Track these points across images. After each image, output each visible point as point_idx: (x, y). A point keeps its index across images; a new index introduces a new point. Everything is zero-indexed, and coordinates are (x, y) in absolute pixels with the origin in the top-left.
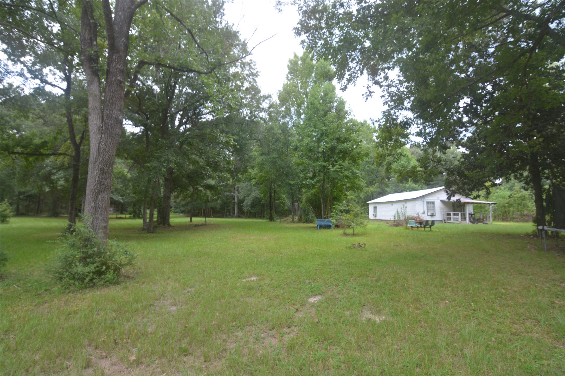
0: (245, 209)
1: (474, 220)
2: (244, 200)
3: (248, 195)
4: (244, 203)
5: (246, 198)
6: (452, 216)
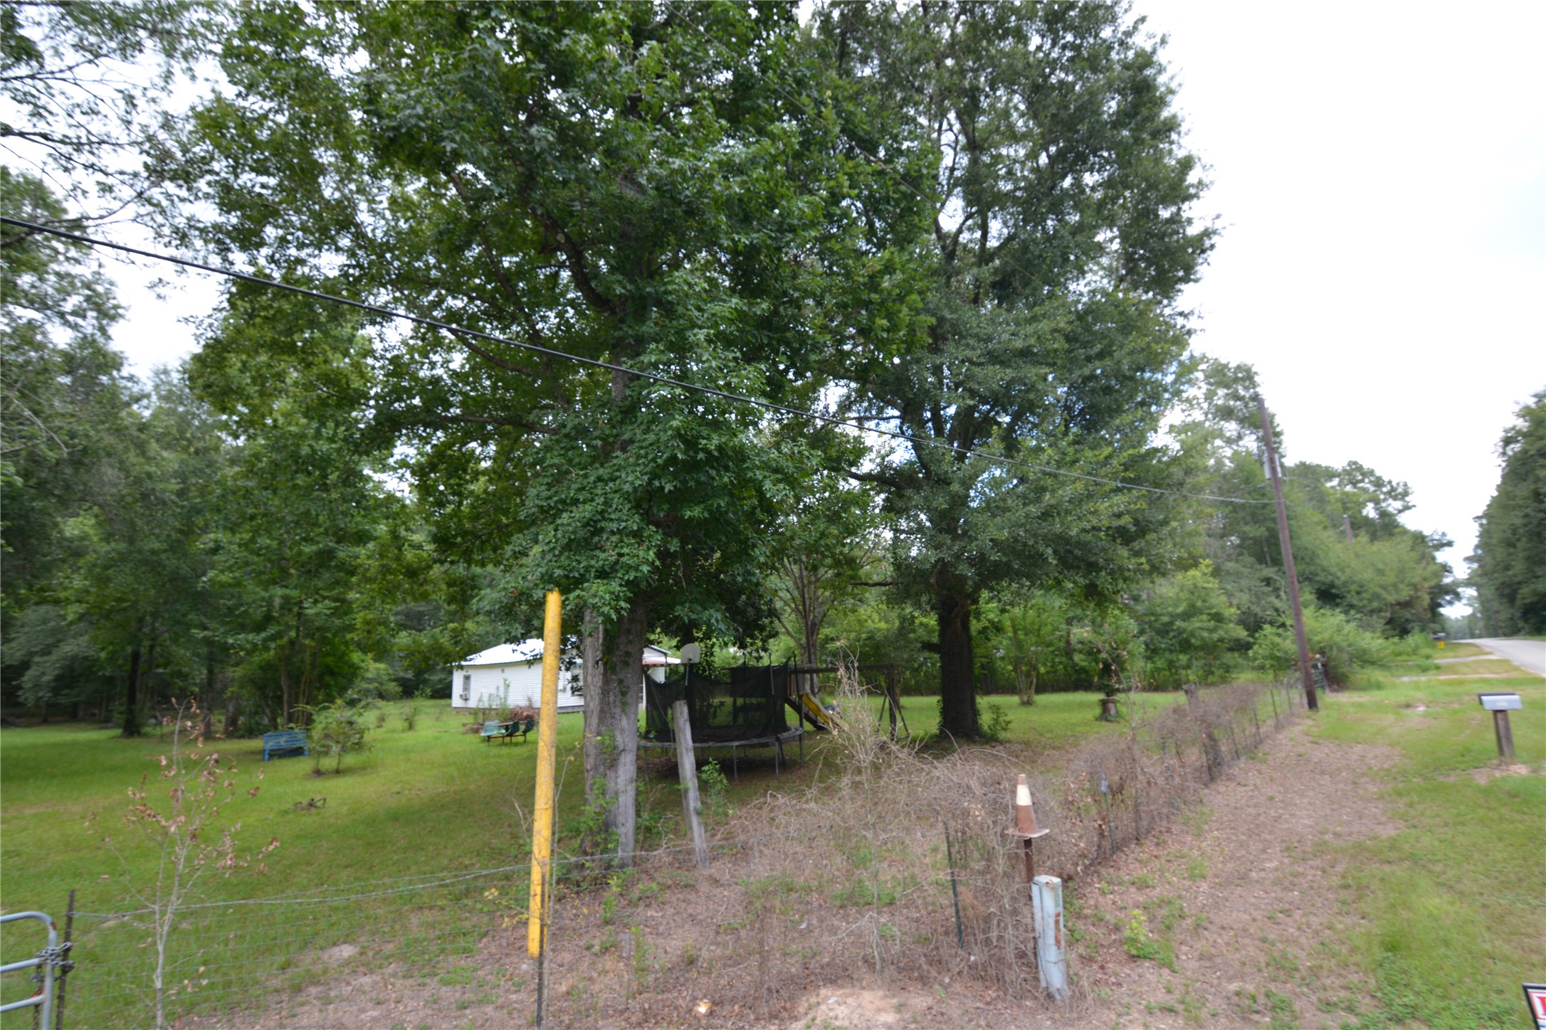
0: (27, 697)
2: (24, 666)
3: (46, 652)
4: (25, 678)
5: (37, 659)
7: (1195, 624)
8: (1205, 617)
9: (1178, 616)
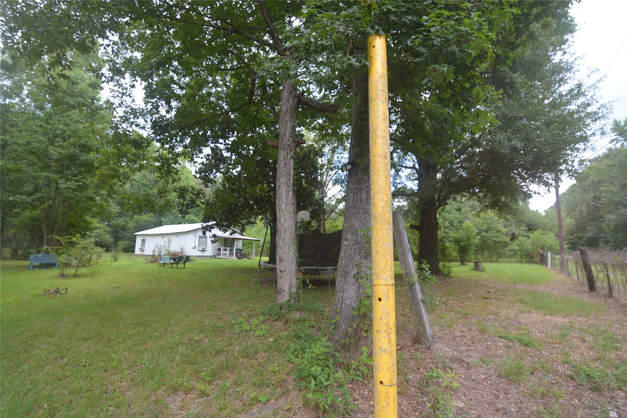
1: (241, 255)
6: (222, 252)
7: (490, 234)
8: (494, 231)
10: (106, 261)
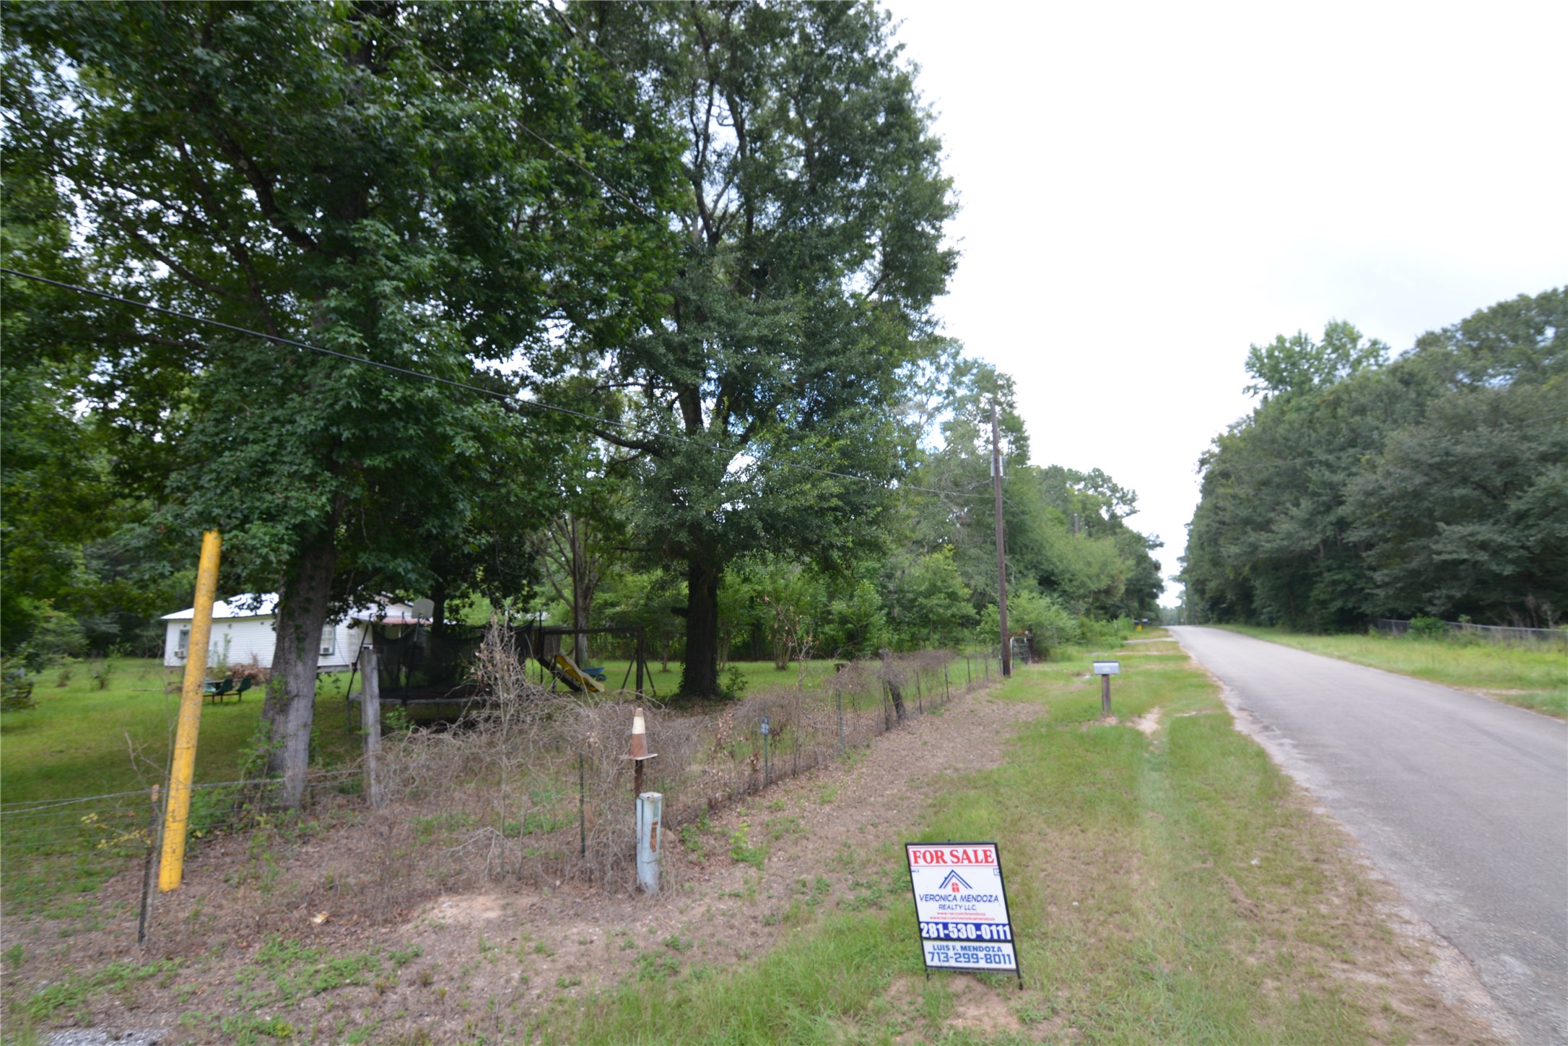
7: (933, 601)
8: (942, 595)
9: (921, 593)
10: (79, 690)
